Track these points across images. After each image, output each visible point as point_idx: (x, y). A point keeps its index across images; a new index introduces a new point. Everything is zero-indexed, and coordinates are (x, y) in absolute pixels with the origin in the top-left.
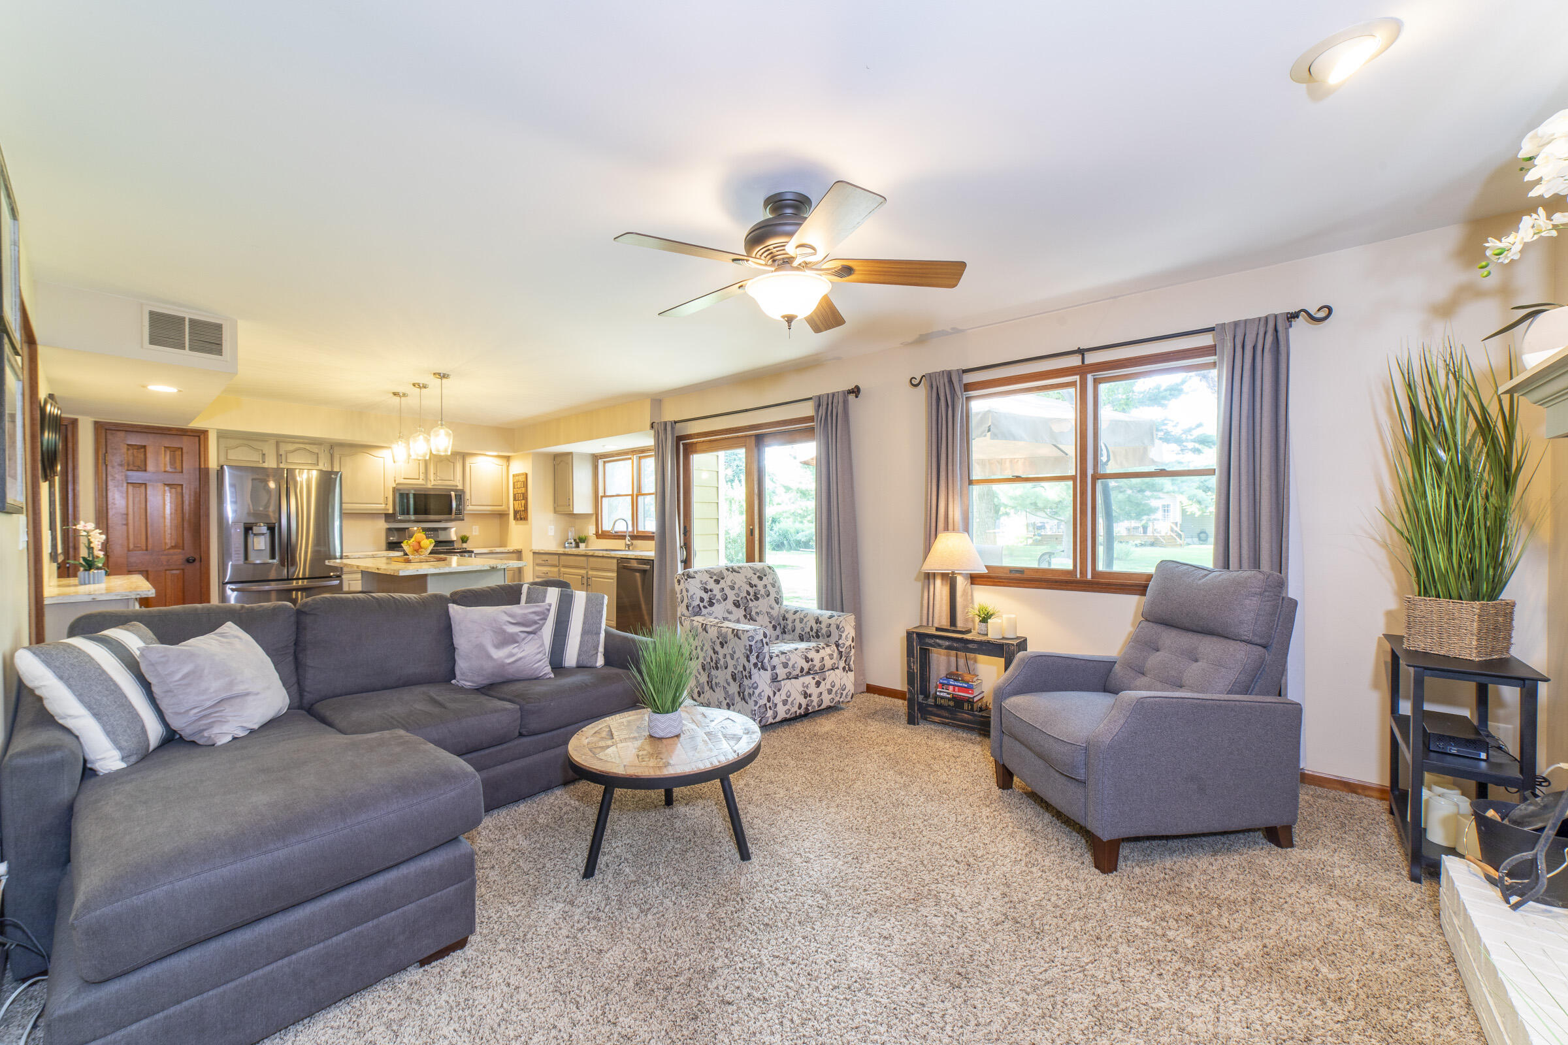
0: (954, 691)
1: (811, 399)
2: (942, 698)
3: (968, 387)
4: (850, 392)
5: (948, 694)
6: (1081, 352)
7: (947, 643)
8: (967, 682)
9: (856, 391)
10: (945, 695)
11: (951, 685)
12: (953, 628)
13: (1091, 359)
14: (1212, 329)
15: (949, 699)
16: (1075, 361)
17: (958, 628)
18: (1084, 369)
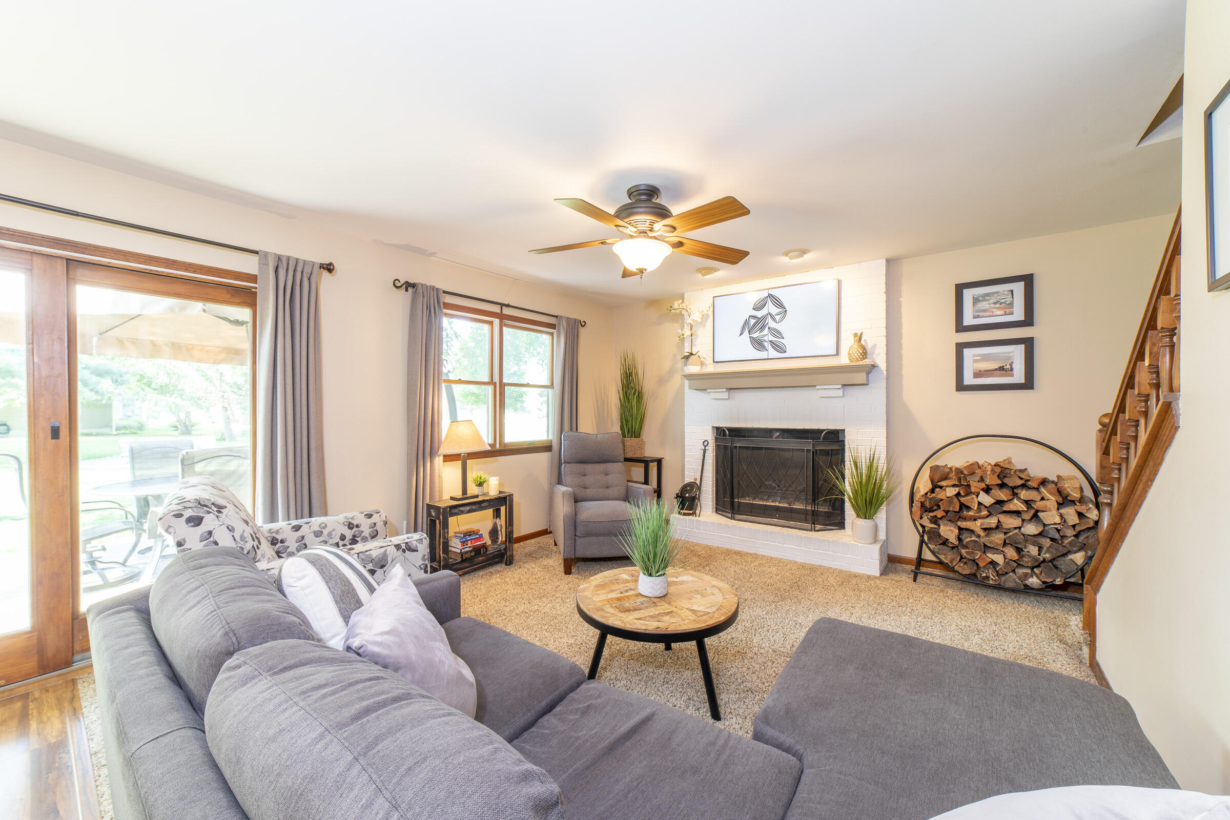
0: (471, 544)
1: (256, 252)
2: (466, 552)
3: (447, 306)
4: (322, 266)
5: (470, 547)
6: (502, 305)
7: (468, 508)
9: (329, 268)
10: (468, 549)
11: (469, 540)
12: (465, 496)
13: (506, 311)
14: (556, 317)
15: (471, 551)
16: (496, 309)
17: (468, 495)
18: (502, 317)
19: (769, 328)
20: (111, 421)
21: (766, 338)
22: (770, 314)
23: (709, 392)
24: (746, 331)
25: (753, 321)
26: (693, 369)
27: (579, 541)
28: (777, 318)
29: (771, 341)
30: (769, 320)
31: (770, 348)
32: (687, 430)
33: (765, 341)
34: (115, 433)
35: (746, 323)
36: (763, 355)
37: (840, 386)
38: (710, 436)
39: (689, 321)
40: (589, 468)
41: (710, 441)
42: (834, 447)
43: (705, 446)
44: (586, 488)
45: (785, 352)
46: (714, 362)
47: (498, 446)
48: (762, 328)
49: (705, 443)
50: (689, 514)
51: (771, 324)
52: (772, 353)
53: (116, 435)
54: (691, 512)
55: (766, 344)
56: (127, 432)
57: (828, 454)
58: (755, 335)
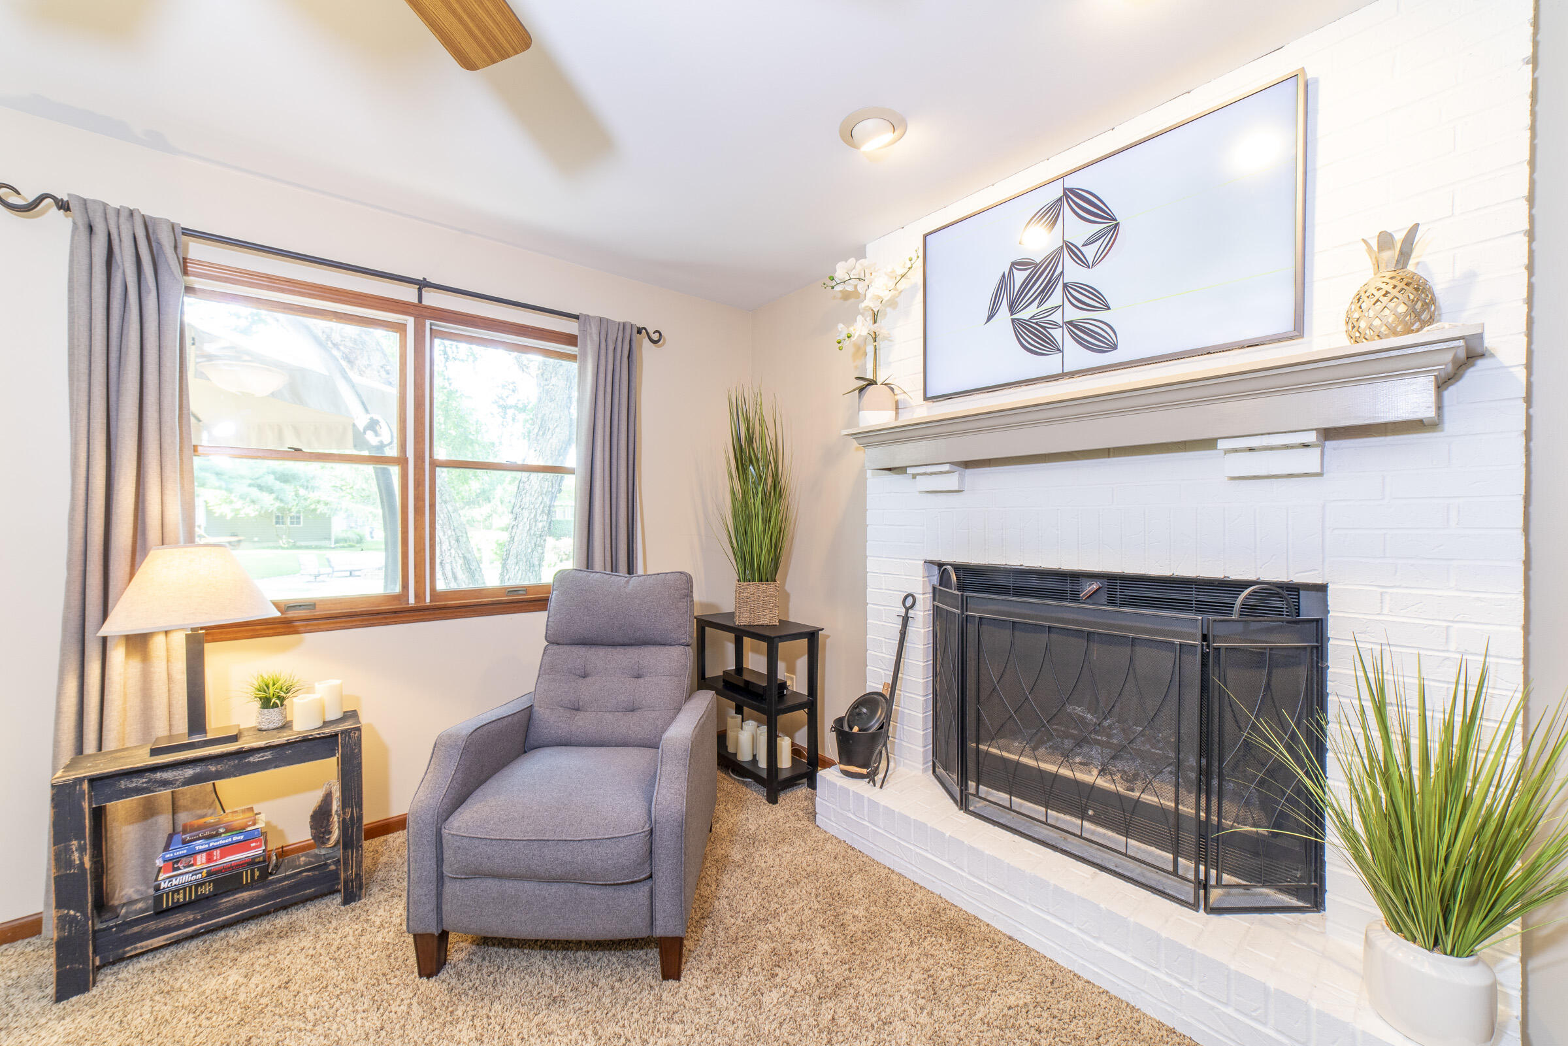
0: (210, 860)
2: (181, 886)
5: (197, 872)
8: (241, 830)
11: (201, 852)
12: (197, 738)
13: (432, 299)
14: (575, 317)
16: (408, 294)
17: (210, 736)
18: (420, 311)
19: (1065, 286)
20: (330, 535)
21: (1057, 317)
22: (1069, 246)
23: (914, 476)
24: (1004, 307)
25: (1020, 277)
26: (876, 417)
27: (450, 888)
28: (1090, 252)
29: (1071, 323)
30: (1068, 263)
31: (1070, 345)
32: (872, 565)
33: (1056, 325)
34: (333, 546)
35: (1005, 281)
36: (1050, 364)
37: (1312, 437)
38: (920, 584)
39: (868, 303)
40: (597, 657)
41: (919, 597)
42: (1286, 641)
43: (907, 609)
44: (578, 710)
45: (1114, 347)
46: (926, 398)
47: (412, 600)
48: (1045, 293)
49: (909, 601)
50: (861, 776)
51: (1072, 272)
52: (1075, 355)
53: (334, 548)
54: (864, 771)
55: (1056, 333)
56: (345, 545)
57: (1259, 665)
58: (1025, 315)
